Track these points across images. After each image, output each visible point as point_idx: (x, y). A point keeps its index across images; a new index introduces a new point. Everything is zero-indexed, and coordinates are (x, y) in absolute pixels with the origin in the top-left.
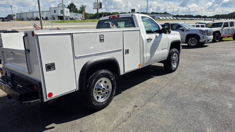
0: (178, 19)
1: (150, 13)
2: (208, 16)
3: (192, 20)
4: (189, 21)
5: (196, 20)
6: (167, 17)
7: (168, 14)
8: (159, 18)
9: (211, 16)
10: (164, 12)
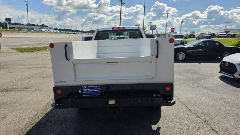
0: (62, 33)
1: (26, 24)
2: (85, 31)
3: (75, 34)
4: (72, 34)
5: (78, 34)
6: (50, 30)
7: (46, 26)
8: (42, 30)
9: (87, 31)
10: (42, 25)
